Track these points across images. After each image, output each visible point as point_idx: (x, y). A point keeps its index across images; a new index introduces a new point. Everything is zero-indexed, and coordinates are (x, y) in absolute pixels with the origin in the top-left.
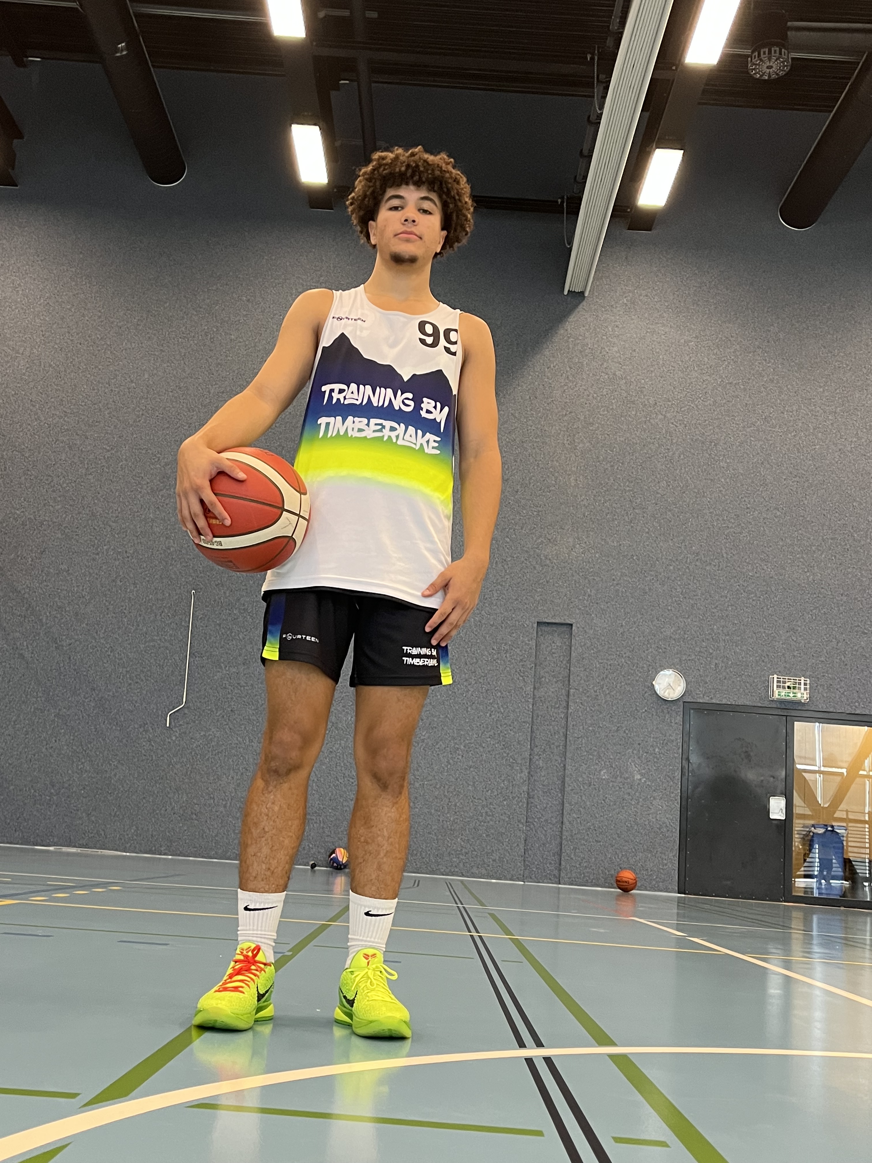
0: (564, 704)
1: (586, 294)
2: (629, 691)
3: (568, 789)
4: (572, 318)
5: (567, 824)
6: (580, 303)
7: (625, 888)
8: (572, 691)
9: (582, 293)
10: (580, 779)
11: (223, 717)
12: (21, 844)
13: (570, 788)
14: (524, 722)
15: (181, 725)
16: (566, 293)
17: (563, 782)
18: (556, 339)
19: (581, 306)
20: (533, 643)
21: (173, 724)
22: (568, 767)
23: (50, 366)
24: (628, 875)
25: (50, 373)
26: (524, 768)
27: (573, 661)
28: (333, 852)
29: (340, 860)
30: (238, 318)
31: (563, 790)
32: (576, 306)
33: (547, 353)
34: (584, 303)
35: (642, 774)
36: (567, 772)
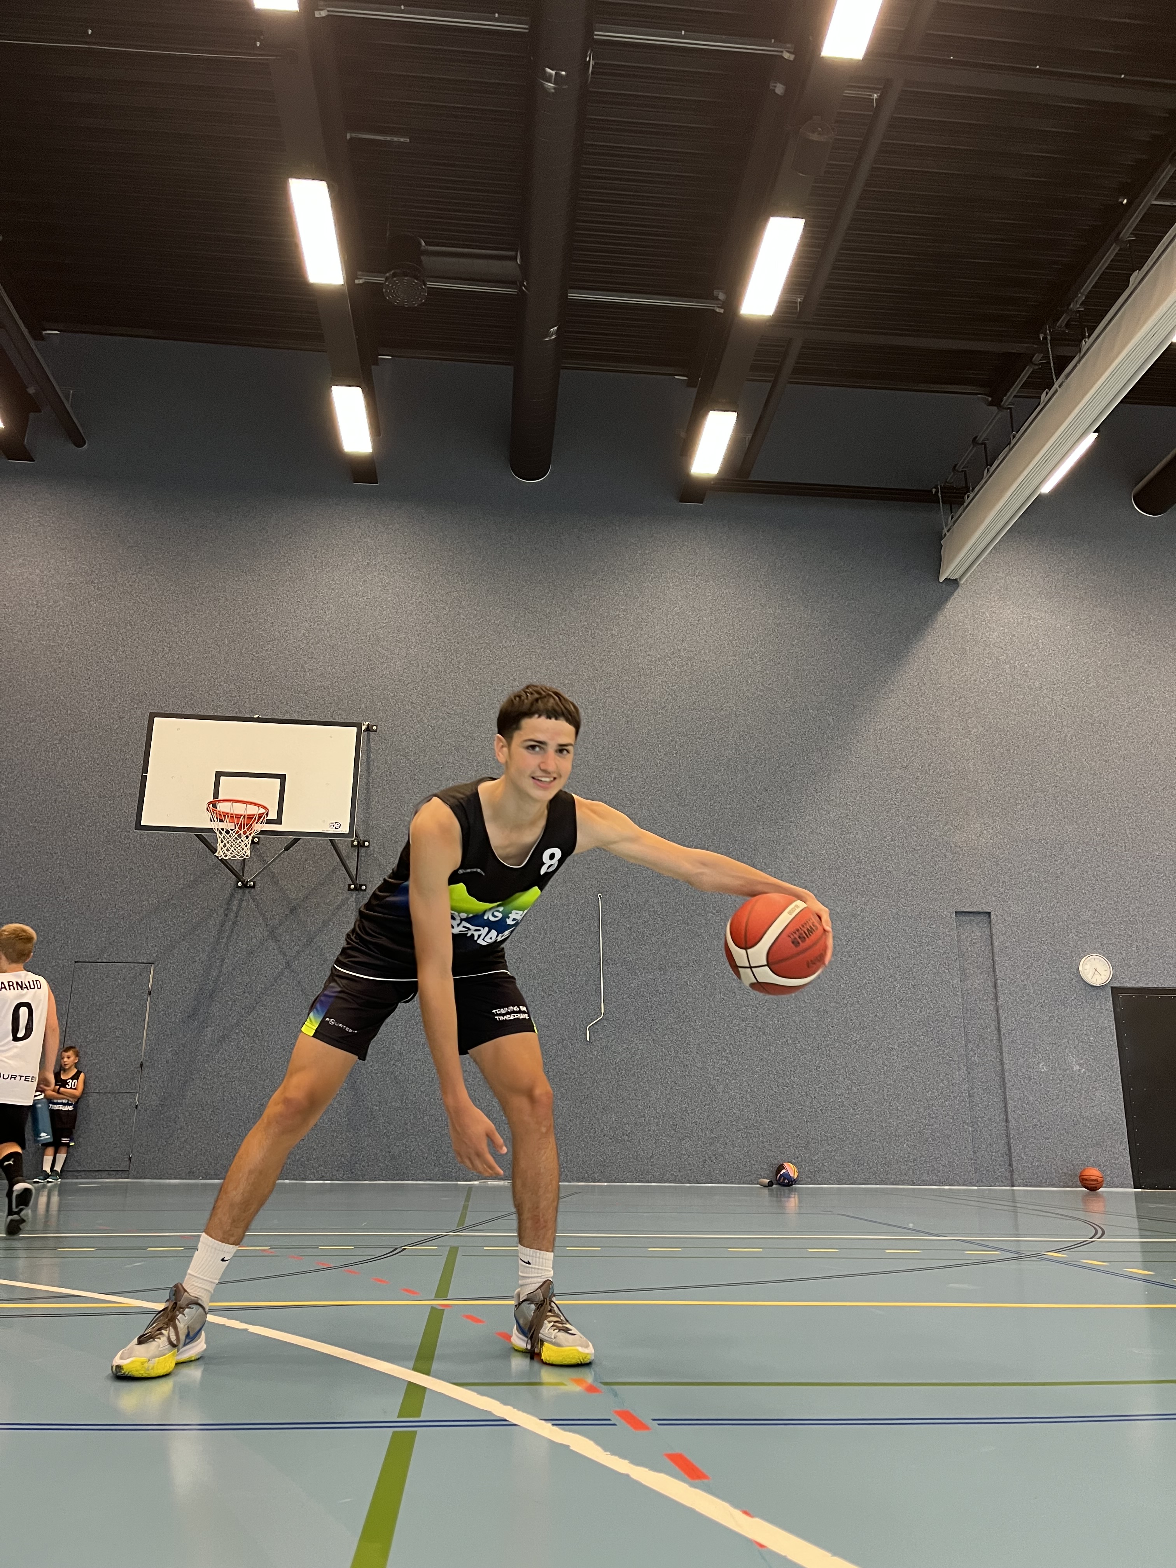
0: (992, 996)
1: (961, 582)
2: (1055, 978)
3: (1009, 1085)
4: (949, 605)
5: (1013, 1123)
6: (955, 590)
7: (1092, 1187)
8: (999, 981)
9: (957, 581)
10: (1020, 1074)
11: (644, 1027)
12: (443, 1180)
13: (1011, 1083)
14: (956, 1017)
15: (601, 1038)
16: (941, 580)
17: (1003, 1078)
18: (937, 626)
19: (956, 594)
20: (954, 933)
21: (593, 1038)
22: (1006, 1061)
23: (428, 666)
24: (1094, 1173)
25: (429, 673)
26: (962, 1066)
27: (996, 950)
28: (782, 1168)
29: (792, 1176)
30: (618, 613)
31: (1003, 1086)
32: (952, 593)
34: (959, 589)
35: (1080, 1065)
36: (1006, 1067)
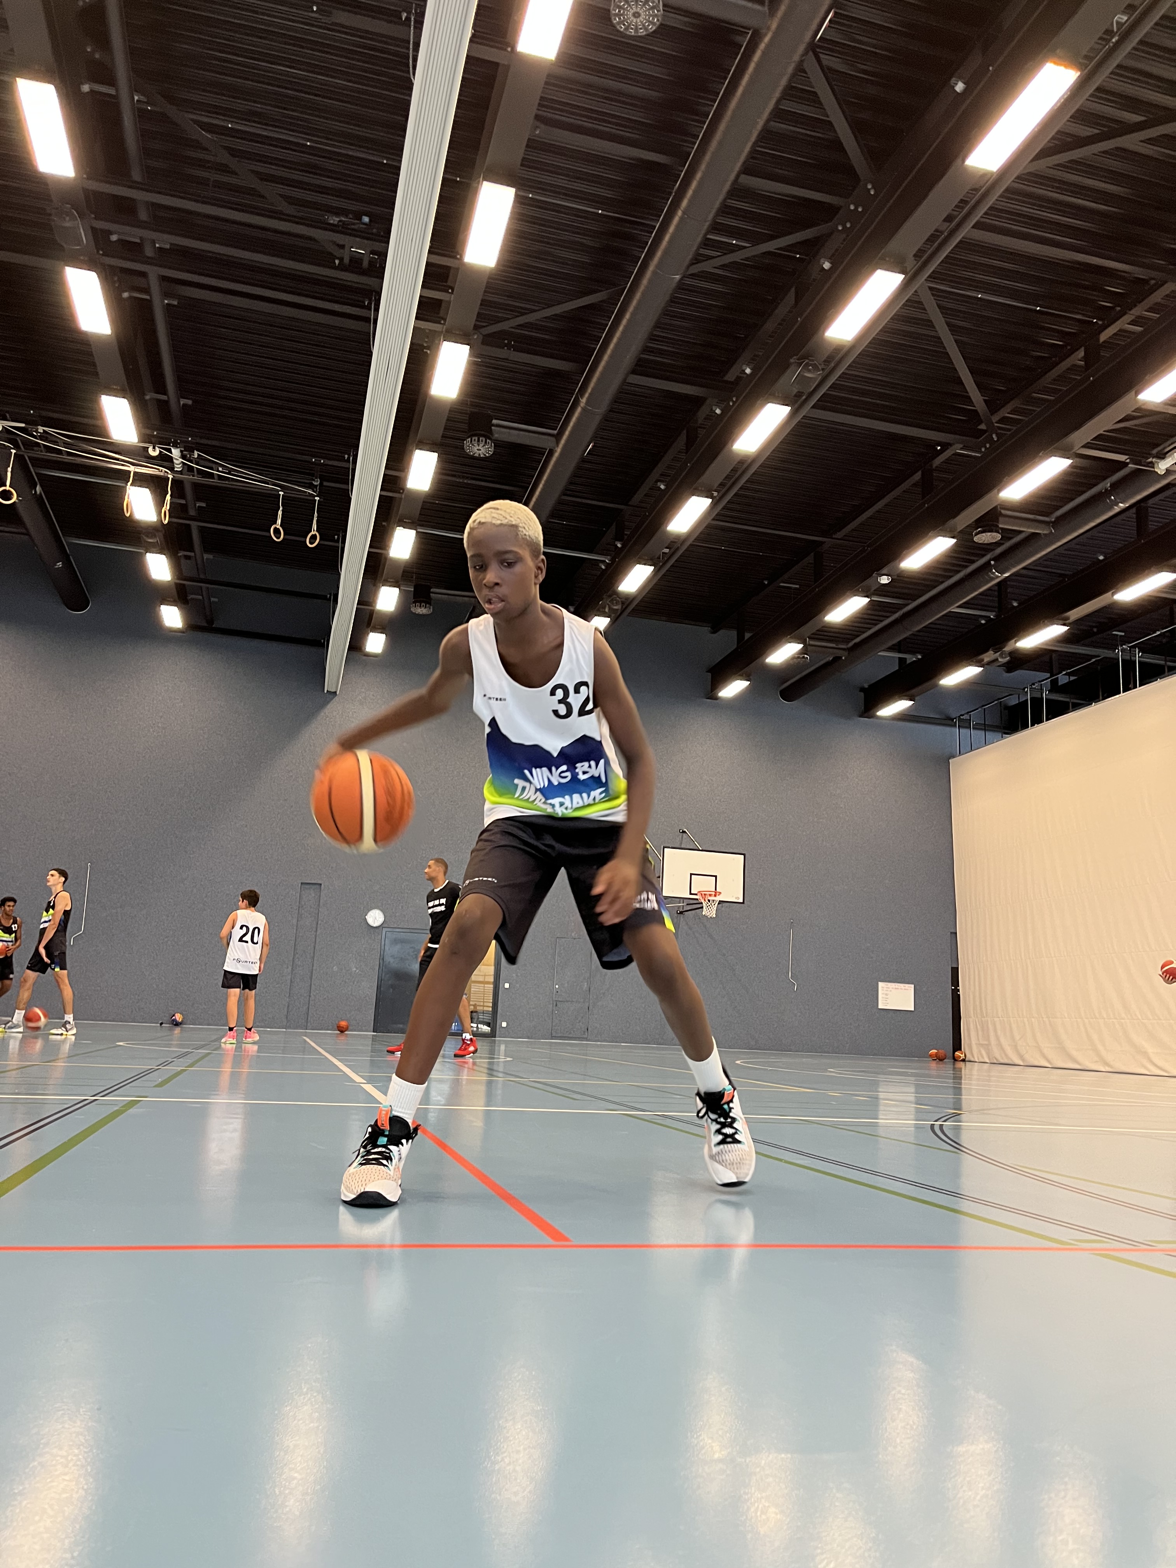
0: (314, 929)
1: (338, 693)
2: (352, 922)
3: (314, 977)
4: (329, 706)
5: (312, 997)
6: (334, 698)
7: (342, 1030)
8: (319, 922)
9: (335, 692)
10: (322, 972)
11: (107, 938)
13: (316, 977)
14: (290, 940)
15: (80, 943)
16: (326, 692)
17: (312, 973)
18: (319, 718)
19: (334, 700)
20: (298, 895)
22: (315, 965)
24: (343, 1024)
26: (289, 966)
27: (321, 904)
28: (174, 1016)
29: (178, 1019)
31: (311, 978)
32: (332, 699)
33: (313, 726)
34: (336, 698)
35: (357, 968)
36: (314, 968)
